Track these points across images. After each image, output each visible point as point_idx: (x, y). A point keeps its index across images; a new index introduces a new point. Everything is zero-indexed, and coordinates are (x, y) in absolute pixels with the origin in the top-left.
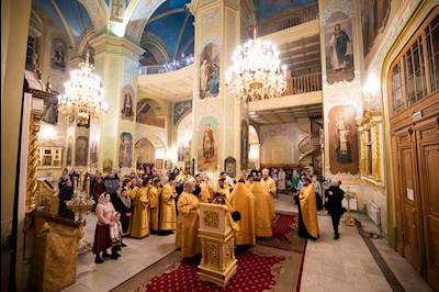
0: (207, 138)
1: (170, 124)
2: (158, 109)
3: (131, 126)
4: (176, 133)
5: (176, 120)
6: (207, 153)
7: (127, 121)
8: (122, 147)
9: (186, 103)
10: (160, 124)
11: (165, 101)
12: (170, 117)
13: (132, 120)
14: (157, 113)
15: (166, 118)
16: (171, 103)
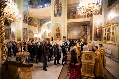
0: (57, 30)
1: (39, 26)
2: (35, 21)
3: (27, 26)
4: (41, 29)
5: (41, 25)
6: (57, 35)
7: (25, 24)
8: (24, 33)
9: (44, 20)
10: (36, 26)
11: (37, 18)
12: (39, 24)
13: (27, 24)
14: (34, 22)
15: (37, 24)
16: (39, 19)
